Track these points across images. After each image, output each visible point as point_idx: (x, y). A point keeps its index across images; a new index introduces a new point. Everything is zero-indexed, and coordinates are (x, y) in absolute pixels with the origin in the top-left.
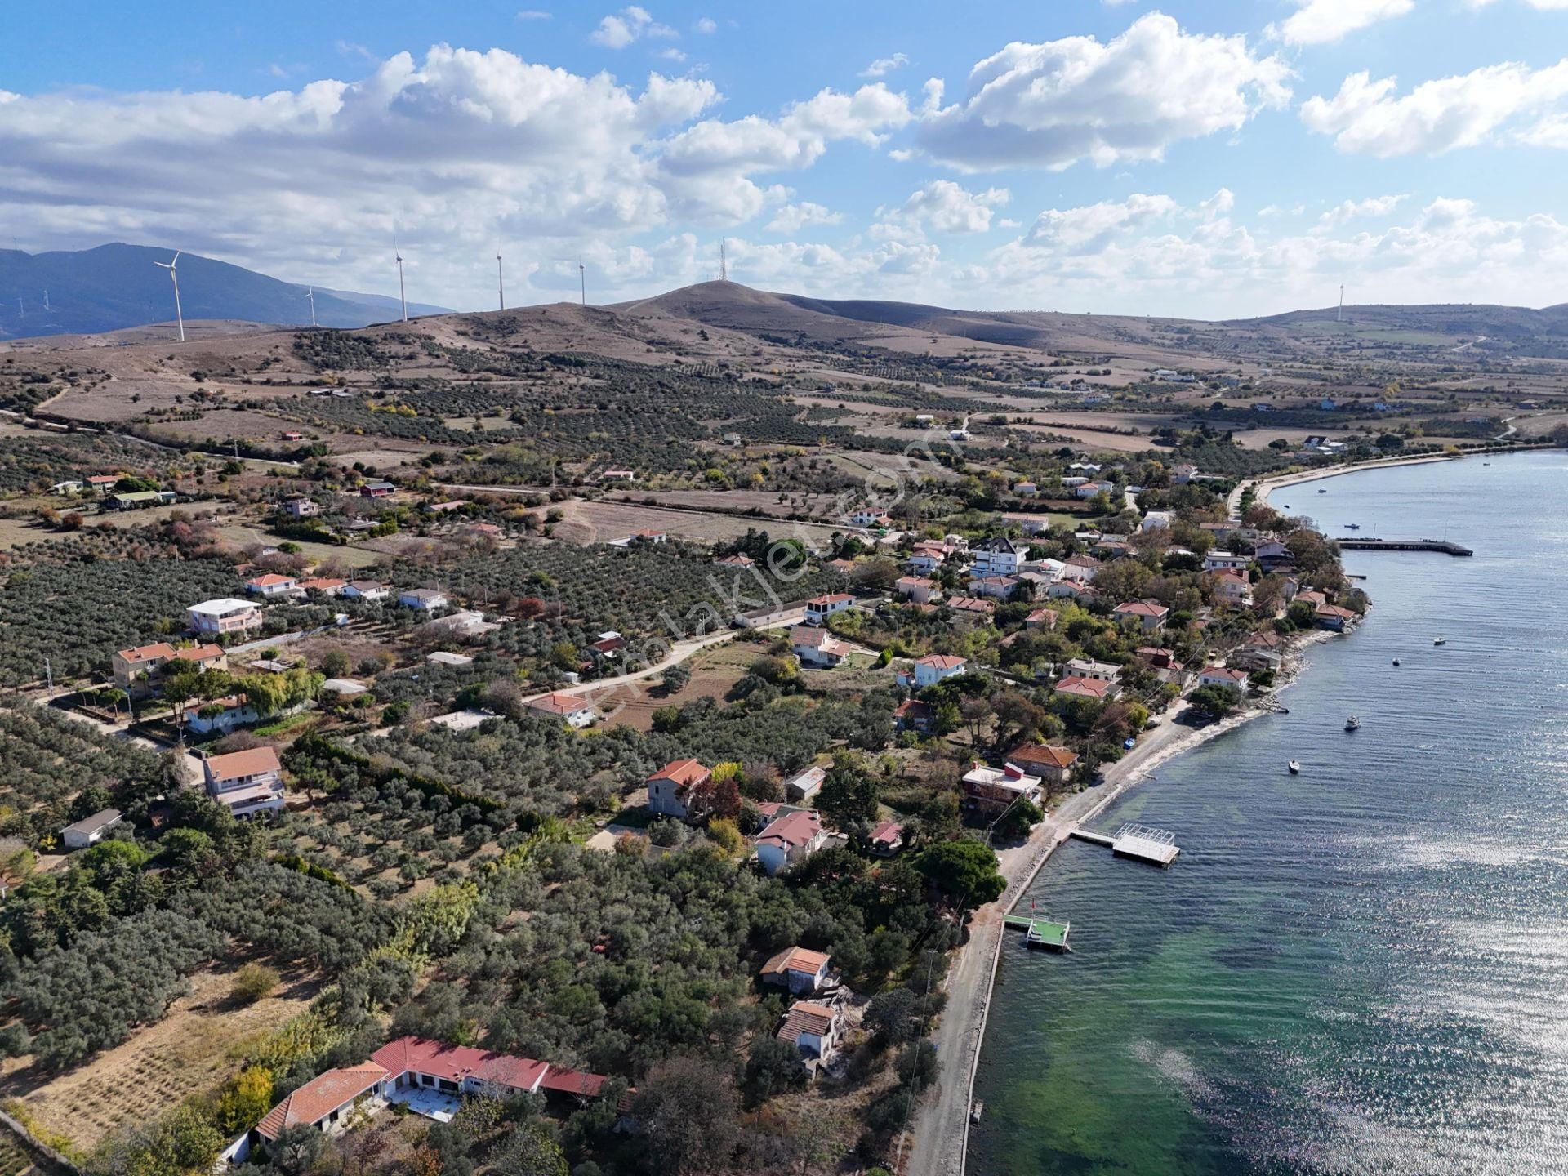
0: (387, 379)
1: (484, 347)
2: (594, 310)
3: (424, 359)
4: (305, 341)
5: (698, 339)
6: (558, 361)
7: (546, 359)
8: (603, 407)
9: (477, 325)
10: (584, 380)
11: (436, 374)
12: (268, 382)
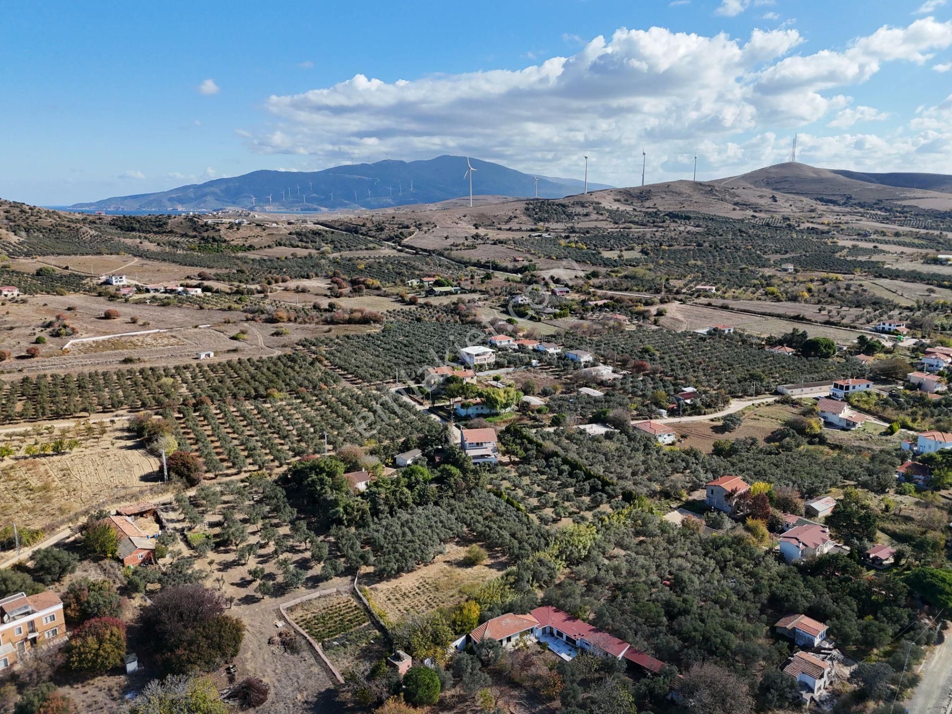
0: (572, 228)
1: (629, 208)
2: (701, 184)
3: (594, 216)
4: (531, 206)
5: (770, 201)
6: (673, 216)
7: (667, 215)
8: (699, 245)
9: (627, 195)
10: (689, 228)
11: (599, 225)
12: (510, 229)
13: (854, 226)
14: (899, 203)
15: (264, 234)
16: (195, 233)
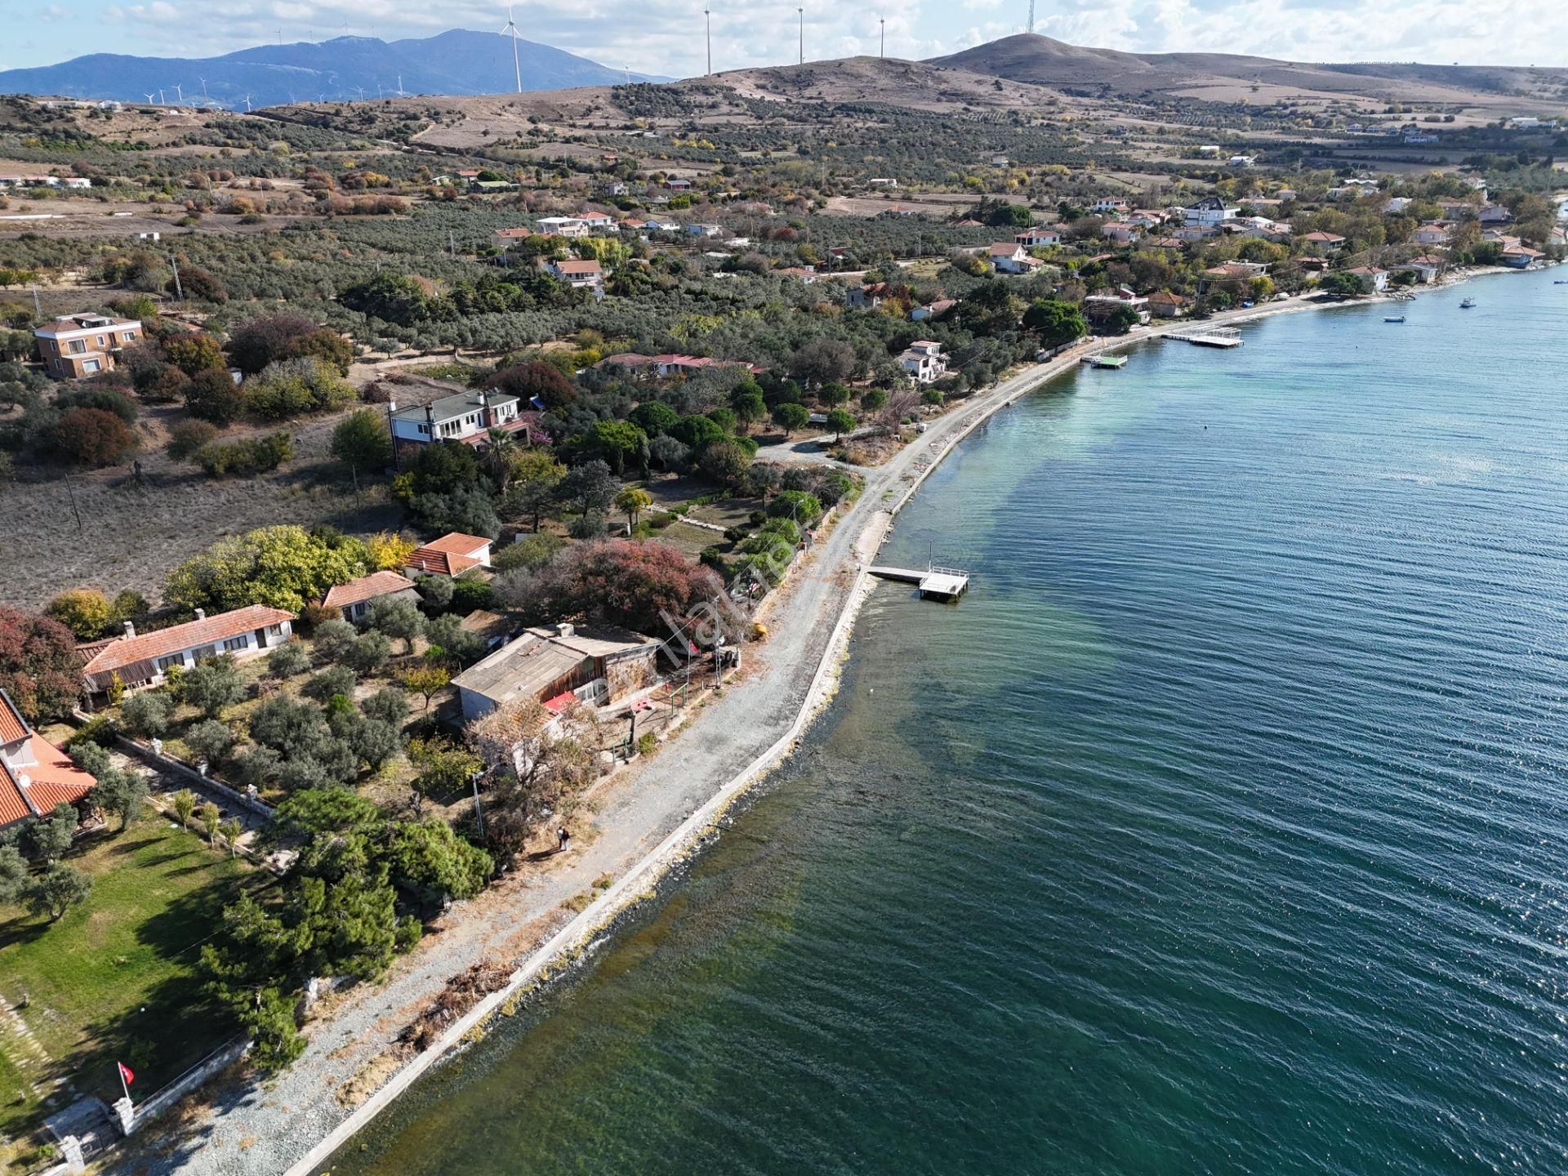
0: (690, 123)
1: (781, 99)
2: (889, 62)
3: (725, 108)
4: (622, 92)
5: (991, 89)
6: (846, 109)
7: (838, 108)
8: (883, 141)
9: (775, 78)
10: (870, 124)
11: (734, 120)
12: (590, 126)
13: (1106, 123)
14: (1173, 94)
15: (158, 126)
16: (26, 125)
